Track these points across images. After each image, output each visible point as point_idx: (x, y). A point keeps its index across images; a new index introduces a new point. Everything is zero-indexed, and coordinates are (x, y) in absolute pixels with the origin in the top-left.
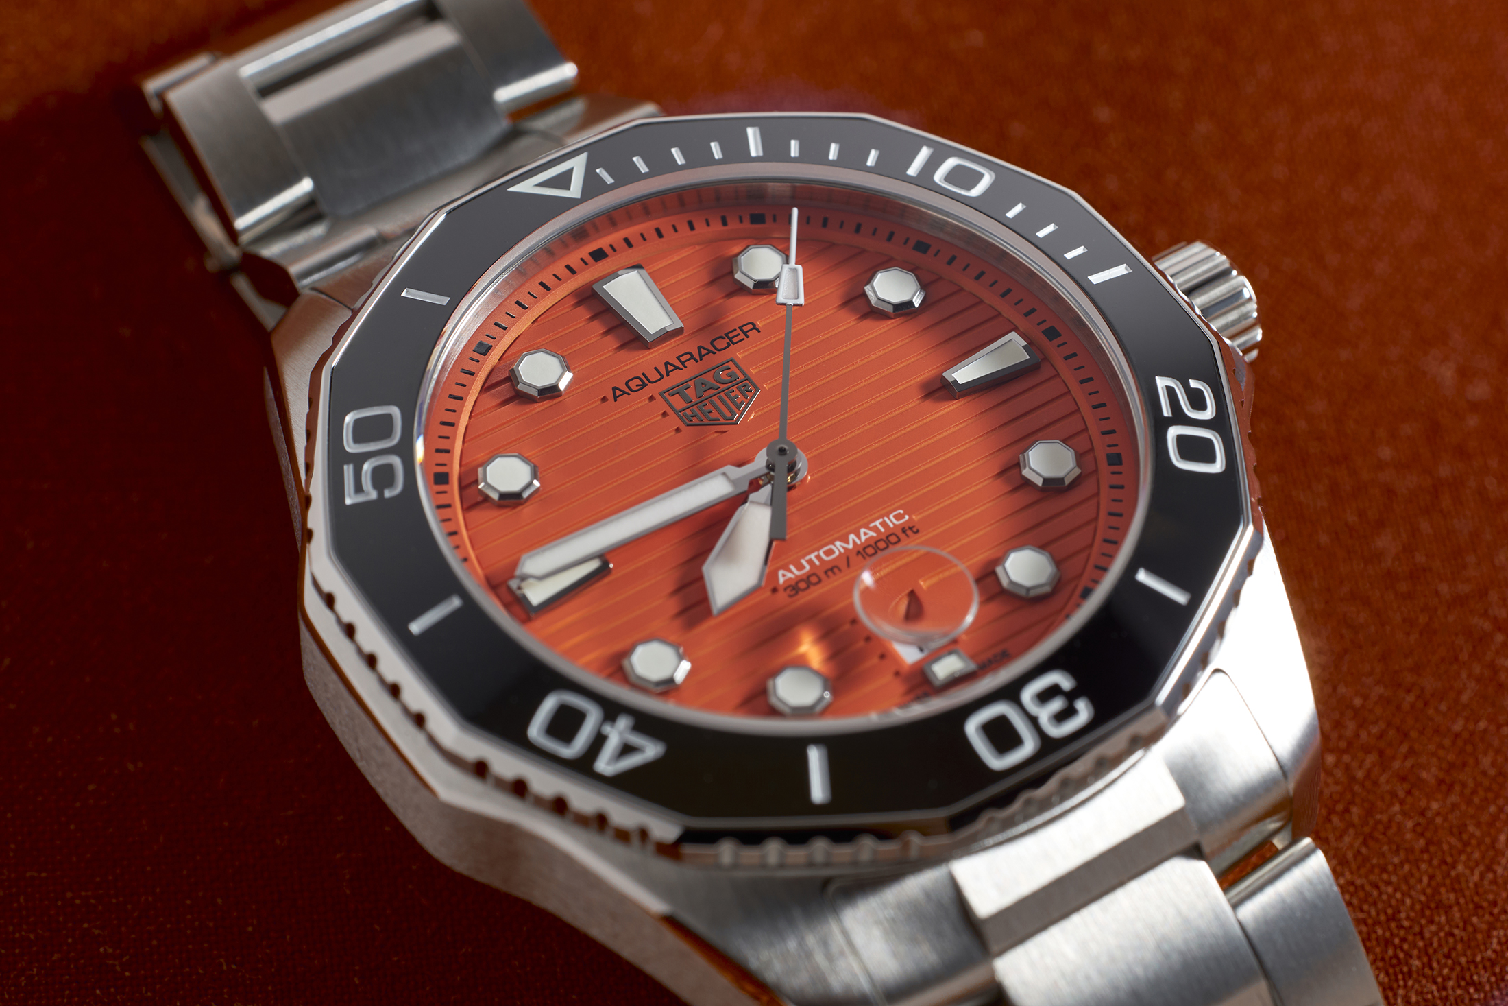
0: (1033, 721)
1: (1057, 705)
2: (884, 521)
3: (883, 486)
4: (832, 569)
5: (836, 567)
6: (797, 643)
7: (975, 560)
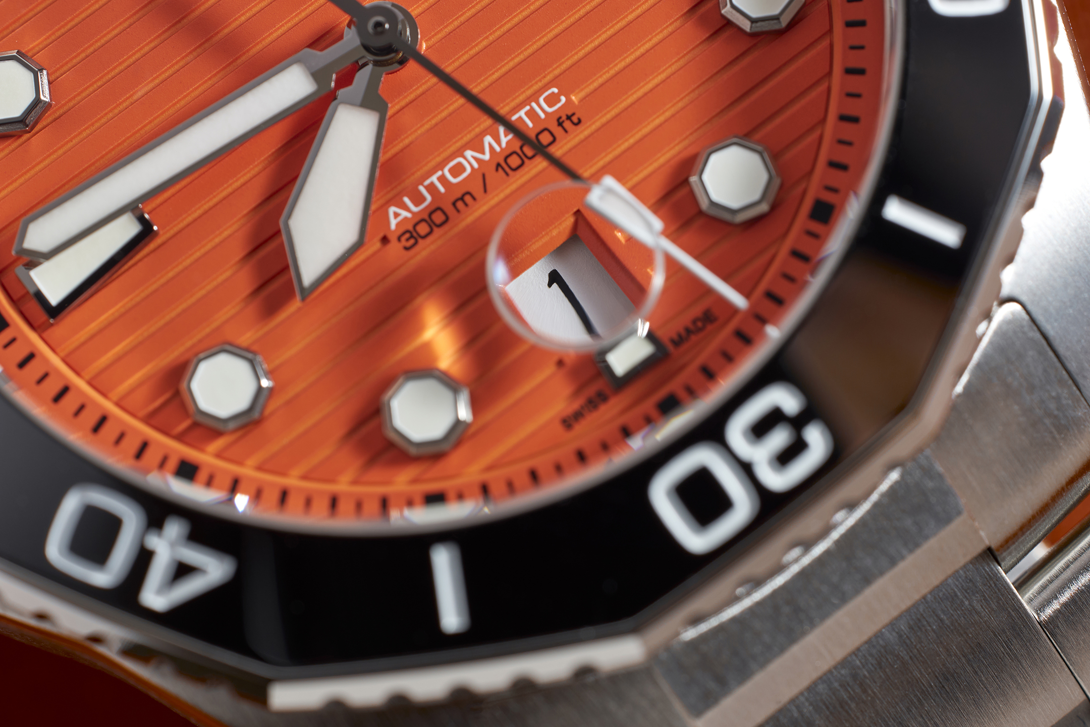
0: (746, 469)
1: (779, 438)
2: (532, 109)
3: (528, 48)
4: (462, 199)
5: (468, 193)
6: (420, 328)
7: (662, 160)
